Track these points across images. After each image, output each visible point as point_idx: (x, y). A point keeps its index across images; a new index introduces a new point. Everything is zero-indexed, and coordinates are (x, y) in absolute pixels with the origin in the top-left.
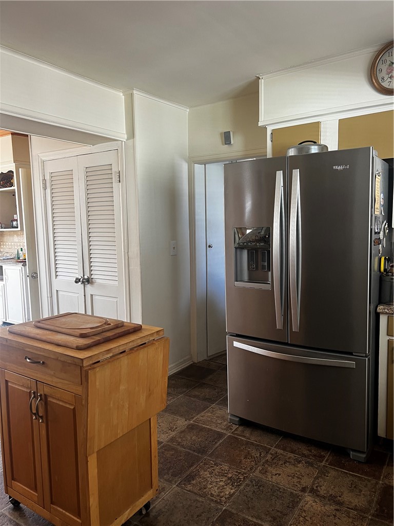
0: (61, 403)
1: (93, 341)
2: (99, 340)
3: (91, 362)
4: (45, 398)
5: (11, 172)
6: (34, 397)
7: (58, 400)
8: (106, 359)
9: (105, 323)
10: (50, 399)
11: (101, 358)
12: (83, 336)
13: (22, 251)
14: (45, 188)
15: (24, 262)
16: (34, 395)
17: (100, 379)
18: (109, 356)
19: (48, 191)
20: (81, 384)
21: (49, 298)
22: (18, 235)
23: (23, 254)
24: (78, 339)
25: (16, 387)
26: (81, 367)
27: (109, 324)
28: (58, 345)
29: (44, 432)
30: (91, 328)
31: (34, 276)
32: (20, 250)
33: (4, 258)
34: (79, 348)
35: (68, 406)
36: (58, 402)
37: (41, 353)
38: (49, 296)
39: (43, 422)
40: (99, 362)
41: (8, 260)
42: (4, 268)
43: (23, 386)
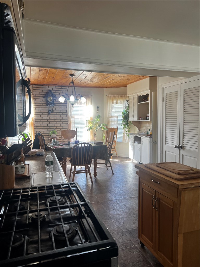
0: (166, 204)
1: (184, 177)
2: (187, 177)
3: (183, 187)
4: (159, 200)
5: (148, 94)
6: (154, 198)
7: (165, 202)
8: (191, 188)
9: (191, 170)
10: (161, 201)
11: (188, 187)
12: (179, 174)
13: (150, 130)
14: (163, 101)
15: (150, 136)
16: (154, 197)
17: (187, 197)
18: (192, 186)
19: (165, 102)
20: (177, 197)
21: (161, 154)
22: (148, 123)
23: (150, 132)
24: (177, 175)
25: (146, 192)
26: (178, 188)
27: (193, 171)
28: (167, 176)
29: (157, 216)
30: (184, 171)
31: (155, 143)
32: (149, 130)
33: (142, 133)
34: (177, 179)
35: (170, 206)
36: (165, 203)
37: (159, 178)
38: (161, 153)
39: (157, 211)
40: (187, 188)
41: (143, 135)
42: (141, 138)
43: (149, 192)
